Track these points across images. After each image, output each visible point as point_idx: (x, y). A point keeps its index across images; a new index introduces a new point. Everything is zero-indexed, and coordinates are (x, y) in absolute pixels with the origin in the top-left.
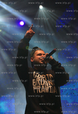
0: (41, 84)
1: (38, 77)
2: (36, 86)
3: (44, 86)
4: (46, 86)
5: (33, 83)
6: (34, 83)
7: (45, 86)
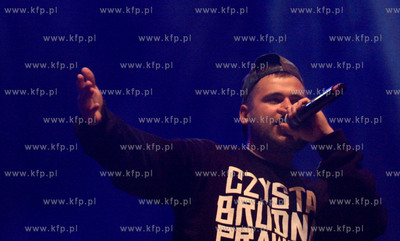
0: (259, 224)
1: (247, 192)
2: (234, 225)
3: (270, 233)
4: (278, 236)
5: (220, 210)
6: (225, 211)
7: (274, 235)
